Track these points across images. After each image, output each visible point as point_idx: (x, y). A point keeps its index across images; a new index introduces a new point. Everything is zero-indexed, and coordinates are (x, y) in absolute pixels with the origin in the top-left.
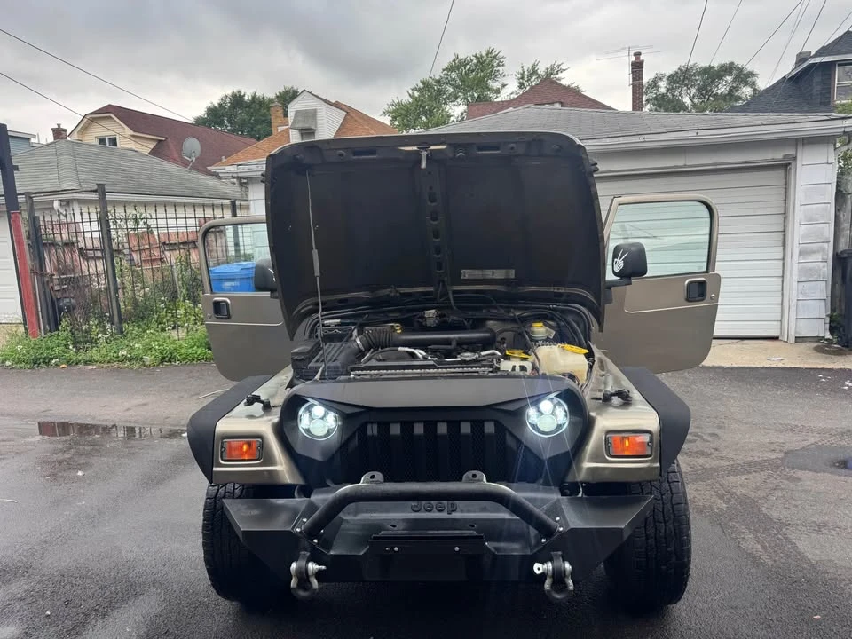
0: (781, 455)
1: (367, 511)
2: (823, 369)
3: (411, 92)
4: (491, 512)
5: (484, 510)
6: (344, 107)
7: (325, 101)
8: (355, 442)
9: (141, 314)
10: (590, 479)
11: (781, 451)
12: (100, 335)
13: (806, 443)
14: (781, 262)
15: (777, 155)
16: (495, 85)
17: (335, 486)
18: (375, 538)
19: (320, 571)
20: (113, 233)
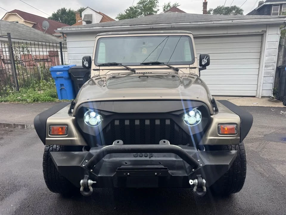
0: (263, 136)
1: (115, 157)
2: (272, 107)
3: (126, 11)
4: (168, 157)
5: (164, 156)
6: (102, 14)
7: (96, 12)
8: (109, 127)
9: (27, 84)
10: (210, 144)
11: (263, 135)
12: (10, 91)
13: (271, 132)
14: (258, 70)
15: (260, 30)
16: (155, 9)
17: (100, 146)
18: (119, 169)
19: (93, 184)
20: (14, 52)
